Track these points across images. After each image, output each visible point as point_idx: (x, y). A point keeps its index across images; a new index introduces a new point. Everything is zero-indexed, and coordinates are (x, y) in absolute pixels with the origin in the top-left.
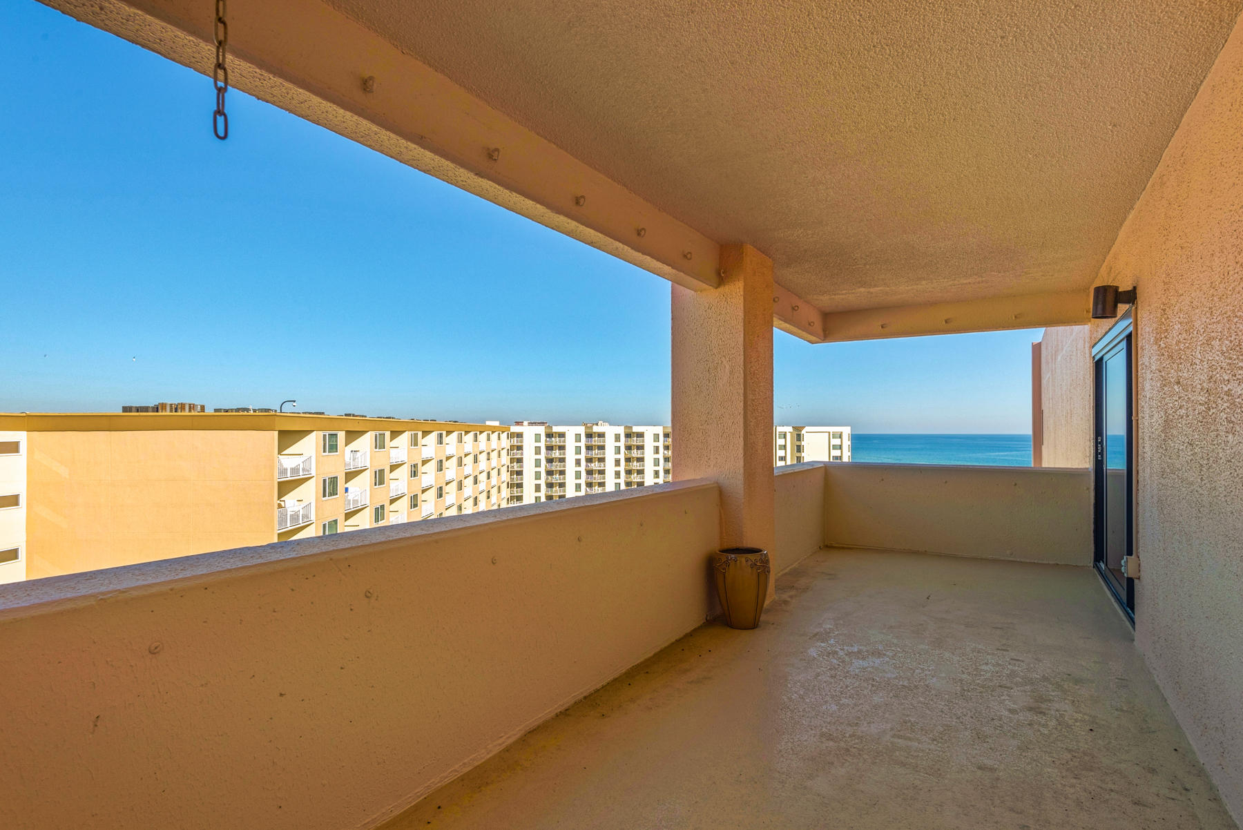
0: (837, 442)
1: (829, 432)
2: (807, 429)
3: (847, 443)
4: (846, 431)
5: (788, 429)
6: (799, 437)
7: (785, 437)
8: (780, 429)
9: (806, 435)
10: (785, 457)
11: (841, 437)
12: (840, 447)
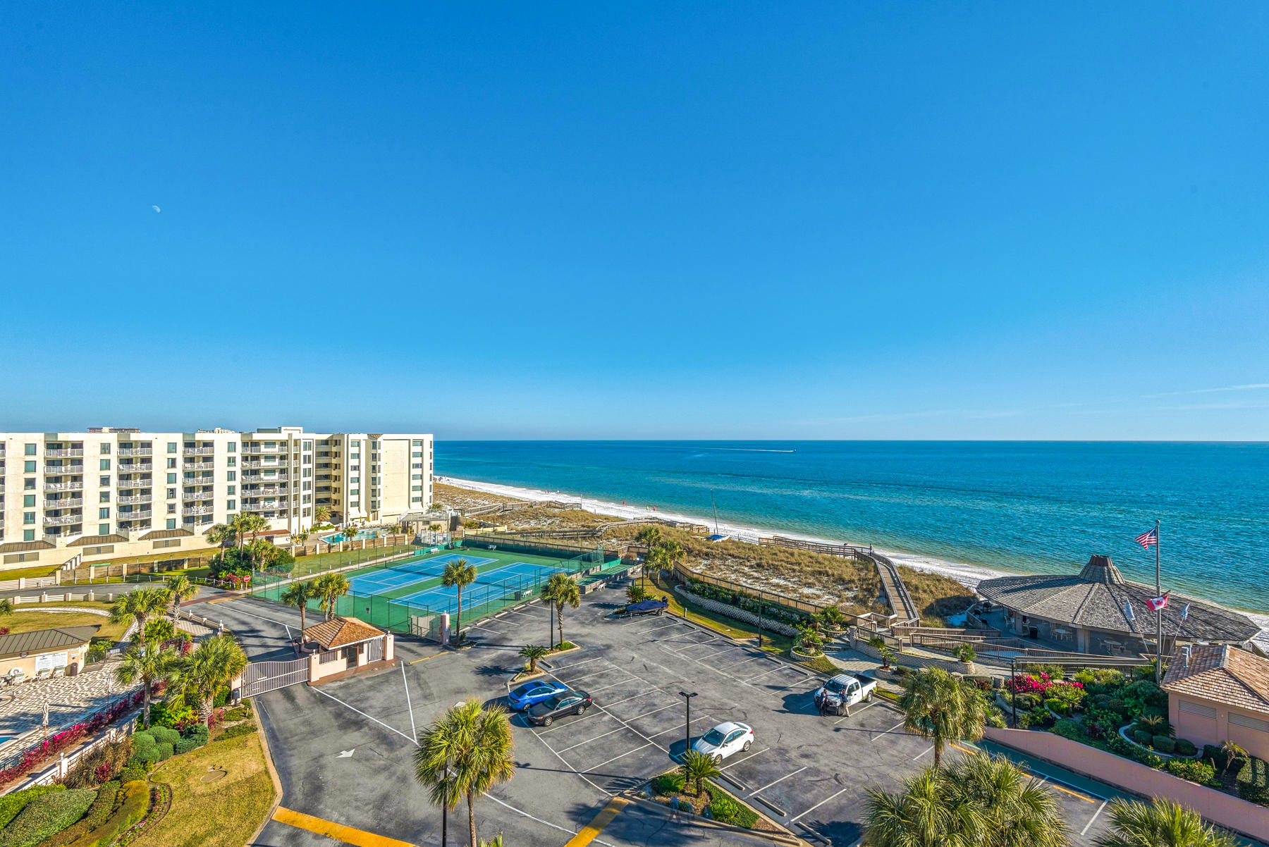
0: (418, 449)
1: (409, 440)
2: (385, 436)
3: (428, 450)
4: (428, 438)
5: (363, 437)
6: (374, 445)
7: (359, 446)
8: (353, 437)
9: (383, 444)
10: (358, 466)
11: (422, 444)
12: (422, 455)
